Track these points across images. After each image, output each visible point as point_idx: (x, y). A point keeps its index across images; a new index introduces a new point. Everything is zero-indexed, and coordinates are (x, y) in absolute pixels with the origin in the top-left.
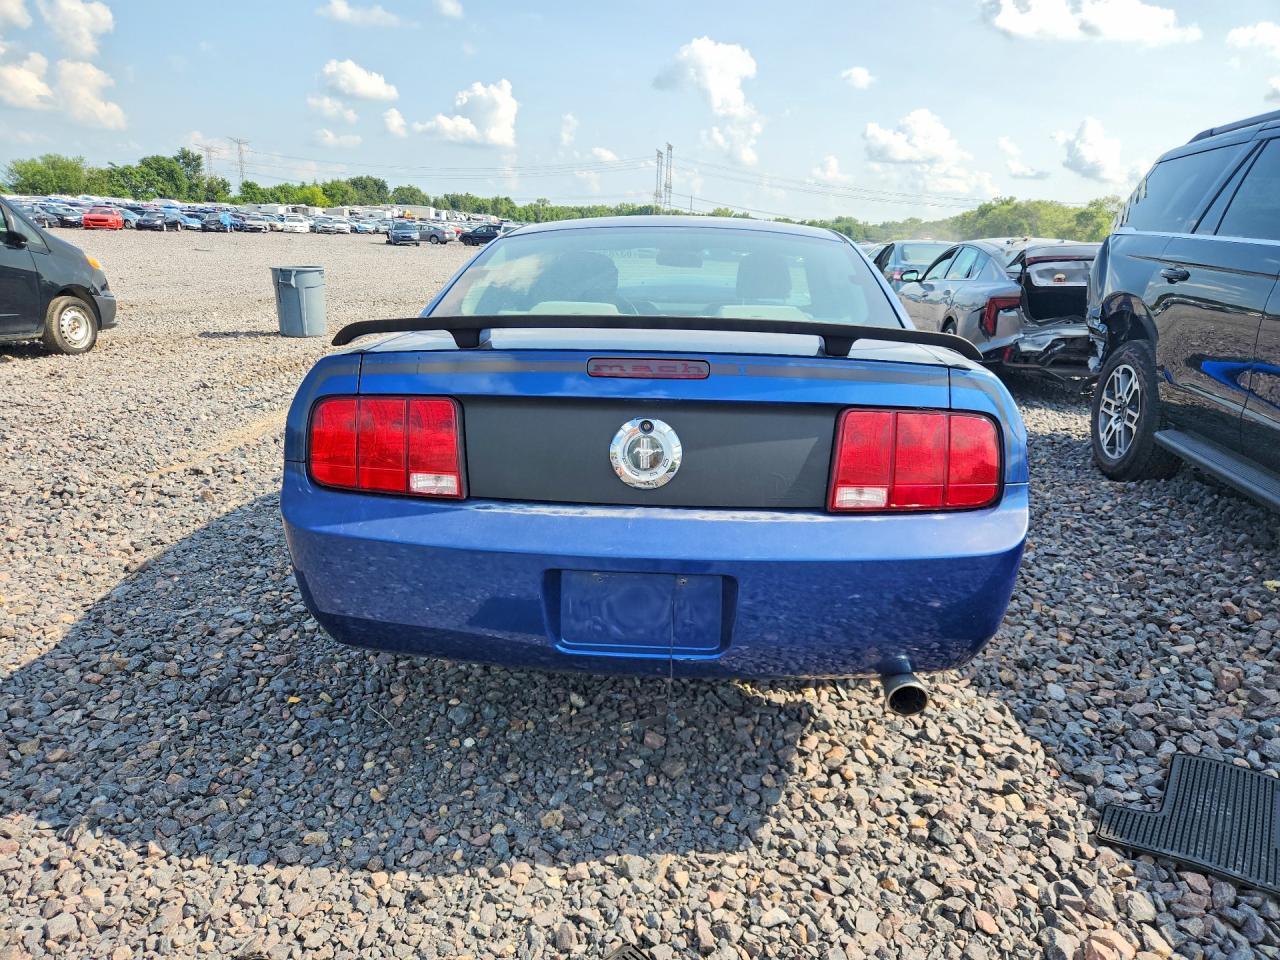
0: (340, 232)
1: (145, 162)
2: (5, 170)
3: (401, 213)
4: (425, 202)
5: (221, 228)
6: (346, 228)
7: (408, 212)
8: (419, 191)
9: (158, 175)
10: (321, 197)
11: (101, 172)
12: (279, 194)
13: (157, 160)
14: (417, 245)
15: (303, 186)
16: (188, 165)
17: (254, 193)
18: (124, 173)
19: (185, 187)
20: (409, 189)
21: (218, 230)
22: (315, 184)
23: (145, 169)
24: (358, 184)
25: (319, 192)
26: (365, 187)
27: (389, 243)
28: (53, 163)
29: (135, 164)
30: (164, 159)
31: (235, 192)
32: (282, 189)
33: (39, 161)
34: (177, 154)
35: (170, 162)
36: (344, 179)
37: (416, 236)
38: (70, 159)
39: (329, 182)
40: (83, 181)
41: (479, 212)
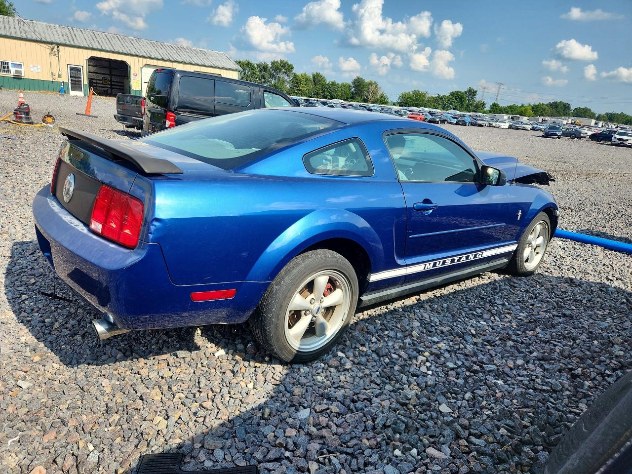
0: (525, 129)
1: (452, 94)
2: (398, 96)
3: (573, 122)
4: (592, 116)
5: (464, 124)
6: (529, 127)
7: (578, 121)
8: (590, 110)
9: (456, 99)
10: (530, 111)
11: (433, 98)
12: (508, 109)
13: (457, 92)
14: (559, 138)
15: (523, 106)
16: (470, 95)
17: (496, 109)
18: (442, 98)
19: (465, 105)
20: (583, 109)
21: (462, 125)
22: (529, 105)
23: (451, 97)
24: (554, 105)
25: (529, 109)
26: (557, 107)
27: (543, 136)
28: (416, 94)
29: (448, 94)
30: (460, 92)
31: (487, 108)
32: (510, 107)
33: (411, 93)
34: (466, 90)
35: (463, 93)
36: (546, 102)
37: (560, 133)
38: (423, 92)
39: (537, 104)
40: (425, 102)
41: (626, 124)
